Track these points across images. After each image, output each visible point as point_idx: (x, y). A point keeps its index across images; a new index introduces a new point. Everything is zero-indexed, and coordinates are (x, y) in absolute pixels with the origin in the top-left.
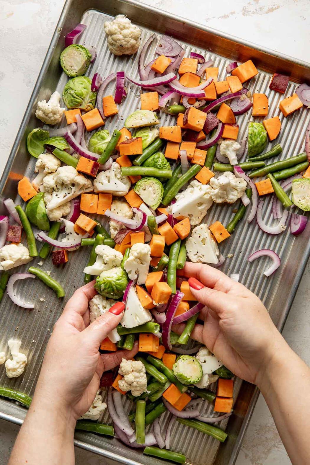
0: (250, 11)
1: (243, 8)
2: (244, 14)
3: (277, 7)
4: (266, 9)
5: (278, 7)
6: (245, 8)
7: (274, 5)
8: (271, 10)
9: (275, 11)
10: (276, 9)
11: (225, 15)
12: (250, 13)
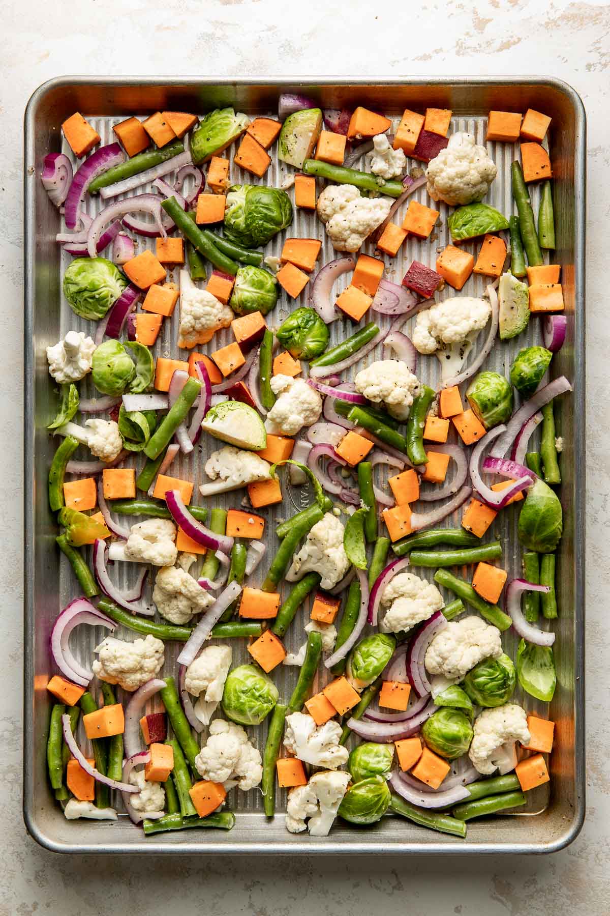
0: (468, 48)
1: (457, 43)
2: (458, 53)
3: (516, 41)
4: (497, 44)
5: (519, 39)
6: (460, 42)
7: (512, 37)
8: (506, 46)
9: (513, 47)
10: (515, 43)
11: (425, 55)
12: (469, 50)
